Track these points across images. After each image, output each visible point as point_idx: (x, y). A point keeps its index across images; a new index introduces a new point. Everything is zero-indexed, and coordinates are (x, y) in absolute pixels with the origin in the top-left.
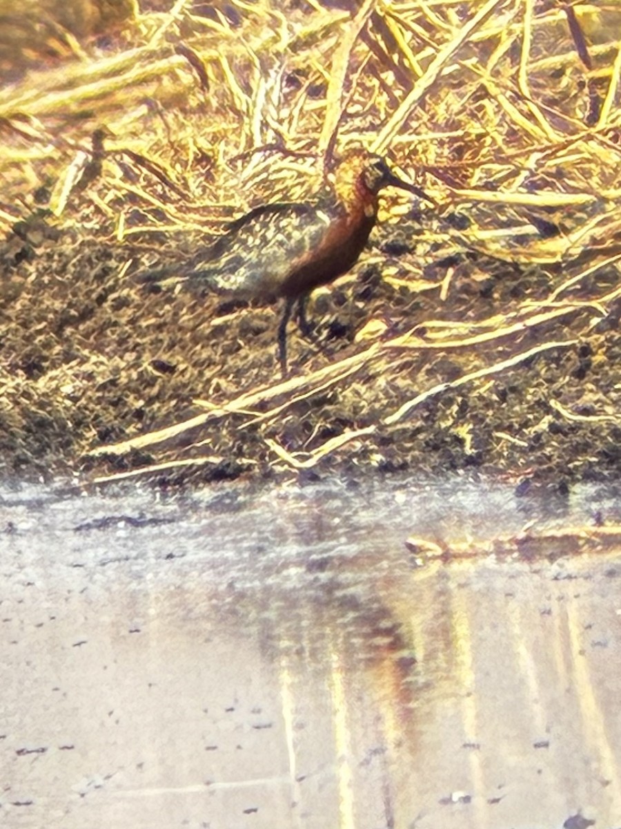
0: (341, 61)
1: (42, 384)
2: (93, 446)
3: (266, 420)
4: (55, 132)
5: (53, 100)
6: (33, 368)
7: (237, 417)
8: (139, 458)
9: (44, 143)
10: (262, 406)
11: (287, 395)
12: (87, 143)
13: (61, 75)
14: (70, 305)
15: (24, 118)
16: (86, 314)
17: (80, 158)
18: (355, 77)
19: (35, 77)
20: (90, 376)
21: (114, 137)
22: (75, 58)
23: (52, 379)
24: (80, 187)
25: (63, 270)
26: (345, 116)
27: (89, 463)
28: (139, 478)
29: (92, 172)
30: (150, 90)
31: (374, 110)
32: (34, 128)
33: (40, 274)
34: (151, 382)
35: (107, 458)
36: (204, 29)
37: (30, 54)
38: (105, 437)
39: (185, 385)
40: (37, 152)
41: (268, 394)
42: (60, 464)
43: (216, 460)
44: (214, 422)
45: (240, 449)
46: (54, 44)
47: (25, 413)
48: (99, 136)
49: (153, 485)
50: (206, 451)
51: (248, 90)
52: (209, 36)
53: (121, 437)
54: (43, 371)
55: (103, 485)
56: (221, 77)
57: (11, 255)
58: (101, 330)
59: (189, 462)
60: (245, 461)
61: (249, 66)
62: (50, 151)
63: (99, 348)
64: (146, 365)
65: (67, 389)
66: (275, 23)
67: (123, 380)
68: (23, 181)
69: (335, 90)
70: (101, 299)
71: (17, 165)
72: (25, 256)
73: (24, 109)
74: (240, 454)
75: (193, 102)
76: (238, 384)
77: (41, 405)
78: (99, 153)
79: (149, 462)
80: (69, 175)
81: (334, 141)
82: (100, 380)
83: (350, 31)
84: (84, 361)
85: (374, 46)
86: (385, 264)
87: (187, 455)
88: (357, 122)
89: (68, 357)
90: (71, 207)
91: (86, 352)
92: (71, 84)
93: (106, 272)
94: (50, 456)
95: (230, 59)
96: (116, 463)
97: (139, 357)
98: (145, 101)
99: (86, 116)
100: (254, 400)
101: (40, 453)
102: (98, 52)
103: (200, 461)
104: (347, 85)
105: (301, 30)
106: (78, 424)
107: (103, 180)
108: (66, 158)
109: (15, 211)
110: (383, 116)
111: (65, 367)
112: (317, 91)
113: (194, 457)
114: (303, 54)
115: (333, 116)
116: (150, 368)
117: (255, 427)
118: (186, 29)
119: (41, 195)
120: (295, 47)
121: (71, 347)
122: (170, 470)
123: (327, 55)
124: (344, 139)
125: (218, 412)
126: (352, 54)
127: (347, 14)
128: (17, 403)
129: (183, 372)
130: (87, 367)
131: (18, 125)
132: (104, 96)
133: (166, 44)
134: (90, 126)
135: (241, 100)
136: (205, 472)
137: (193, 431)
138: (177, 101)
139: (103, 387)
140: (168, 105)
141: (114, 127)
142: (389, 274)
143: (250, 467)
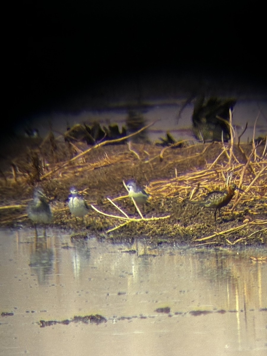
0: (243, 173)
1: (187, 228)
2: (195, 239)
3: (226, 236)
4: (191, 183)
5: (191, 178)
6: (185, 225)
7: (221, 235)
8: (204, 242)
9: (189, 185)
10: (226, 233)
11: (230, 231)
12: (197, 186)
13: (193, 174)
14: (192, 214)
15: (186, 181)
16: (195, 216)
17: (195, 188)
18: (245, 176)
19: (188, 174)
20: (196, 227)
21: (201, 185)
22: (195, 171)
23: (189, 227)
24: (195, 193)
25: (191, 208)
26: (243, 182)
27: (195, 242)
28: (203, 245)
29: (197, 191)
30: (208, 177)
31: (248, 182)
32: (187, 183)
33: (187, 209)
34: (206, 228)
35: (198, 241)
36: (219, 166)
37: (187, 170)
38: (197, 238)
39: (212, 229)
40: (187, 187)
41: (227, 231)
42: (189, 242)
43: (217, 243)
44: (217, 236)
45: (221, 241)
46: (192, 169)
47: (184, 233)
48: (199, 185)
49: (206, 246)
50: (215, 241)
51: (226, 177)
52: (219, 168)
53: (200, 238)
54: (187, 226)
55: (197, 246)
56: (221, 175)
57: (182, 205)
58: (198, 219)
59: (212, 243)
60: (222, 243)
61: (226, 173)
62: (190, 187)
63: (197, 222)
64: (205, 225)
65: (191, 229)
66: (232, 166)
67: (201, 228)
68: (185, 192)
69: (241, 178)
70: (198, 214)
71: (184, 189)
72: (185, 205)
73: (186, 179)
74: (221, 242)
75: (216, 179)
76: (221, 229)
77: (187, 232)
78: (198, 188)
79: (205, 242)
80: (193, 191)
81: (241, 187)
82: (197, 228)
83: (244, 167)
84: (194, 224)
85: (248, 170)
86: (249, 209)
87: (212, 242)
88: (245, 184)
89: (192, 223)
90: (193, 198)
91: (195, 223)
92: (194, 175)
93: (199, 209)
94: (188, 241)
95: (223, 172)
96: (200, 242)
97: (204, 224)
98: (207, 179)
99: (196, 181)
100: (224, 232)
101: (186, 240)
102: (199, 170)
103: (214, 243)
104: (244, 177)
105: (236, 167)
106: (193, 235)
107: (199, 193)
108: (193, 188)
109: (183, 198)
110: (250, 182)
111: (191, 225)
112: (238, 178)
113: (213, 242)
114: (236, 172)
115: (241, 182)
116: (206, 226)
117: (224, 237)
118: (215, 166)
119: (188, 194)
120: (235, 170)
121: (192, 222)
122: (209, 244)
123: (240, 172)
124: (243, 186)
125: (218, 234)
126: (245, 172)
127: (244, 164)
128: (182, 231)
129: (212, 227)
130: (195, 225)
131: (185, 182)
132: (200, 177)
133: (212, 169)
134: (197, 183)
135: (225, 179)
136: (215, 245)
137: (213, 238)
138: (213, 179)
139: (198, 229)
140: (211, 180)
141: (202, 183)
142: (250, 211)
143: (223, 244)
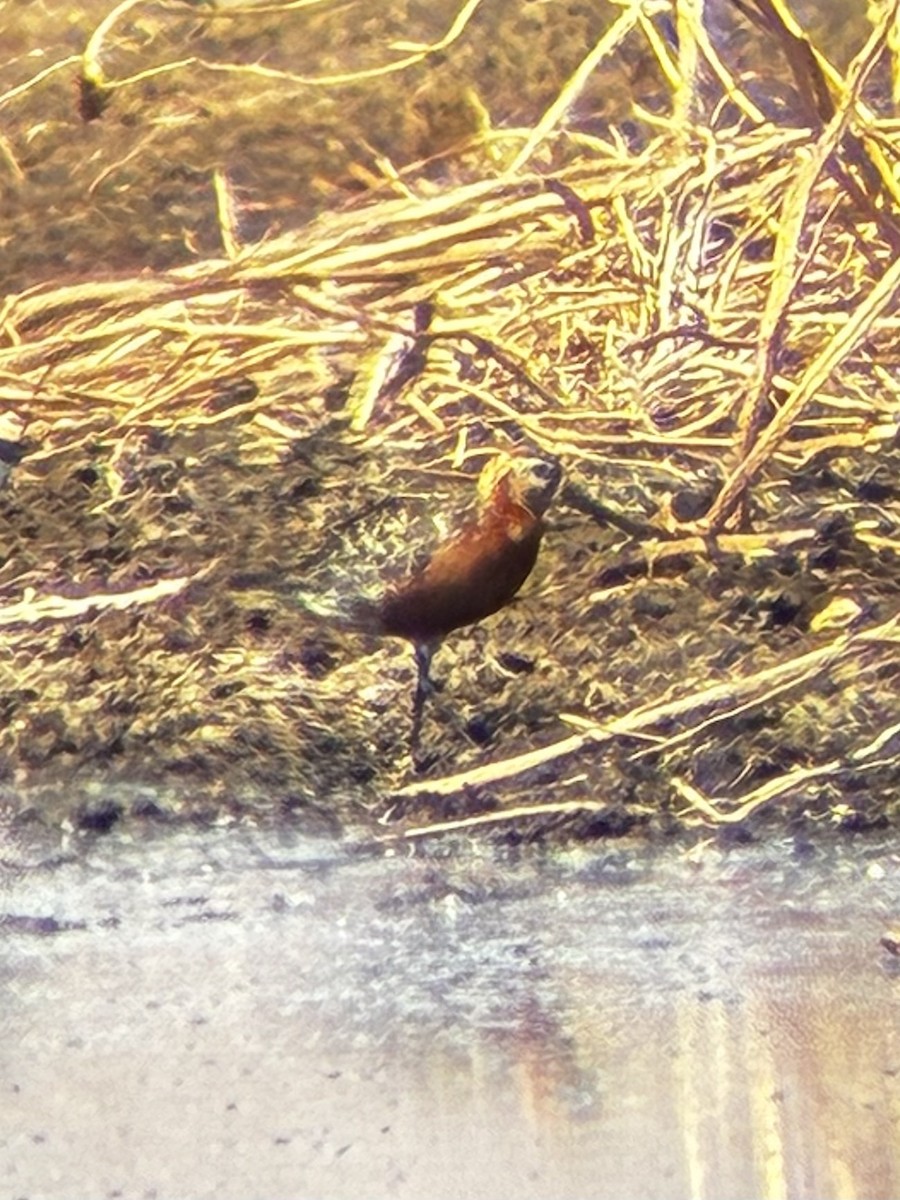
0: (797, 204)
1: (331, 686)
2: (407, 780)
3: (671, 748)
6: (318, 661)
7: (626, 742)
8: (475, 801)
9: (342, 318)
10: (666, 726)
11: (705, 710)
12: (407, 320)
13: (373, 216)
15: (312, 282)
17: (396, 342)
18: (817, 228)
19: (328, 220)
20: (405, 675)
21: (448, 314)
23: (346, 677)
24: (392, 388)
26: (802, 289)
27: (400, 807)
28: (476, 830)
29: (413, 364)
30: (500, 244)
31: (846, 280)
32: (325, 296)
34: (499, 686)
35: (425, 798)
36: (588, 153)
37: (320, 187)
38: (425, 768)
39: (547, 693)
40: (331, 332)
41: (675, 708)
42: (355, 807)
43: (594, 806)
44: (593, 748)
45: (631, 790)
46: (360, 173)
47: (304, 730)
48: (425, 311)
49: (498, 841)
50: (578, 792)
51: (652, 245)
52: (597, 164)
53: (449, 767)
54: (331, 665)
55: (420, 840)
56: (612, 224)
57: (288, 488)
59: (553, 808)
60: (639, 809)
61: (656, 211)
62: (350, 332)
64: (490, 660)
65: (369, 694)
66: (699, 148)
67: (454, 681)
69: (787, 249)
72: (308, 489)
74: (631, 798)
75: (568, 263)
76: (629, 692)
77: (329, 718)
78: (423, 338)
79: (492, 806)
80: (379, 369)
81: (783, 325)
83: (810, 161)
84: (394, 652)
85: (846, 182)
86: (860, 514)
87: (549, 797)
88: (819, 298)
89: (369, 645)
90: (379, 418)
92: (382, 234)
94: (341, 796)
95: (629, 198)
96: (443, 807)
97: (480, 648)
98: (496, 261)
99: (404, 280)
100: (653, 717)
101: (324, 791)
102: (429, 187)
103: (570, 807)
104: (805, 243)
105: (733, 156)
106: (384, 747)
107: (429, 379)
108: (374, 343)
109: (297, 422)
110: (857, 288)
111: (367, 659)
112: (759, 250)
113: (561, 800)
114: (737, 192)
115: (782, 288)
116: (496, 665)
117: (654, 758)
118: (562, 153)
119: (336, 397)
120: (727, 183)
122: (523, 820)
123: (776, 194)
124: (797, 321)
125: (599, 734)
126: (814, 194)
127: (807, 132)
128: (292, 715)
129: (547, 670)
130: (400, 662)
131: (301, 291)
132: (432, 249)
133: (530, 177)
134: (413, 295)
135: (642, 266)
136: (579, 824)
137: (560, 765)
138: (543, 260)
140: (530, 271)
141: (446, 298)
142: (864, 530)
143: (645, 819)
